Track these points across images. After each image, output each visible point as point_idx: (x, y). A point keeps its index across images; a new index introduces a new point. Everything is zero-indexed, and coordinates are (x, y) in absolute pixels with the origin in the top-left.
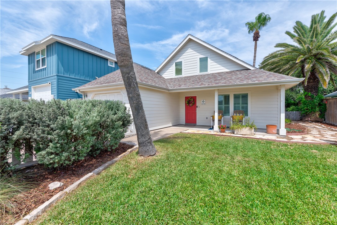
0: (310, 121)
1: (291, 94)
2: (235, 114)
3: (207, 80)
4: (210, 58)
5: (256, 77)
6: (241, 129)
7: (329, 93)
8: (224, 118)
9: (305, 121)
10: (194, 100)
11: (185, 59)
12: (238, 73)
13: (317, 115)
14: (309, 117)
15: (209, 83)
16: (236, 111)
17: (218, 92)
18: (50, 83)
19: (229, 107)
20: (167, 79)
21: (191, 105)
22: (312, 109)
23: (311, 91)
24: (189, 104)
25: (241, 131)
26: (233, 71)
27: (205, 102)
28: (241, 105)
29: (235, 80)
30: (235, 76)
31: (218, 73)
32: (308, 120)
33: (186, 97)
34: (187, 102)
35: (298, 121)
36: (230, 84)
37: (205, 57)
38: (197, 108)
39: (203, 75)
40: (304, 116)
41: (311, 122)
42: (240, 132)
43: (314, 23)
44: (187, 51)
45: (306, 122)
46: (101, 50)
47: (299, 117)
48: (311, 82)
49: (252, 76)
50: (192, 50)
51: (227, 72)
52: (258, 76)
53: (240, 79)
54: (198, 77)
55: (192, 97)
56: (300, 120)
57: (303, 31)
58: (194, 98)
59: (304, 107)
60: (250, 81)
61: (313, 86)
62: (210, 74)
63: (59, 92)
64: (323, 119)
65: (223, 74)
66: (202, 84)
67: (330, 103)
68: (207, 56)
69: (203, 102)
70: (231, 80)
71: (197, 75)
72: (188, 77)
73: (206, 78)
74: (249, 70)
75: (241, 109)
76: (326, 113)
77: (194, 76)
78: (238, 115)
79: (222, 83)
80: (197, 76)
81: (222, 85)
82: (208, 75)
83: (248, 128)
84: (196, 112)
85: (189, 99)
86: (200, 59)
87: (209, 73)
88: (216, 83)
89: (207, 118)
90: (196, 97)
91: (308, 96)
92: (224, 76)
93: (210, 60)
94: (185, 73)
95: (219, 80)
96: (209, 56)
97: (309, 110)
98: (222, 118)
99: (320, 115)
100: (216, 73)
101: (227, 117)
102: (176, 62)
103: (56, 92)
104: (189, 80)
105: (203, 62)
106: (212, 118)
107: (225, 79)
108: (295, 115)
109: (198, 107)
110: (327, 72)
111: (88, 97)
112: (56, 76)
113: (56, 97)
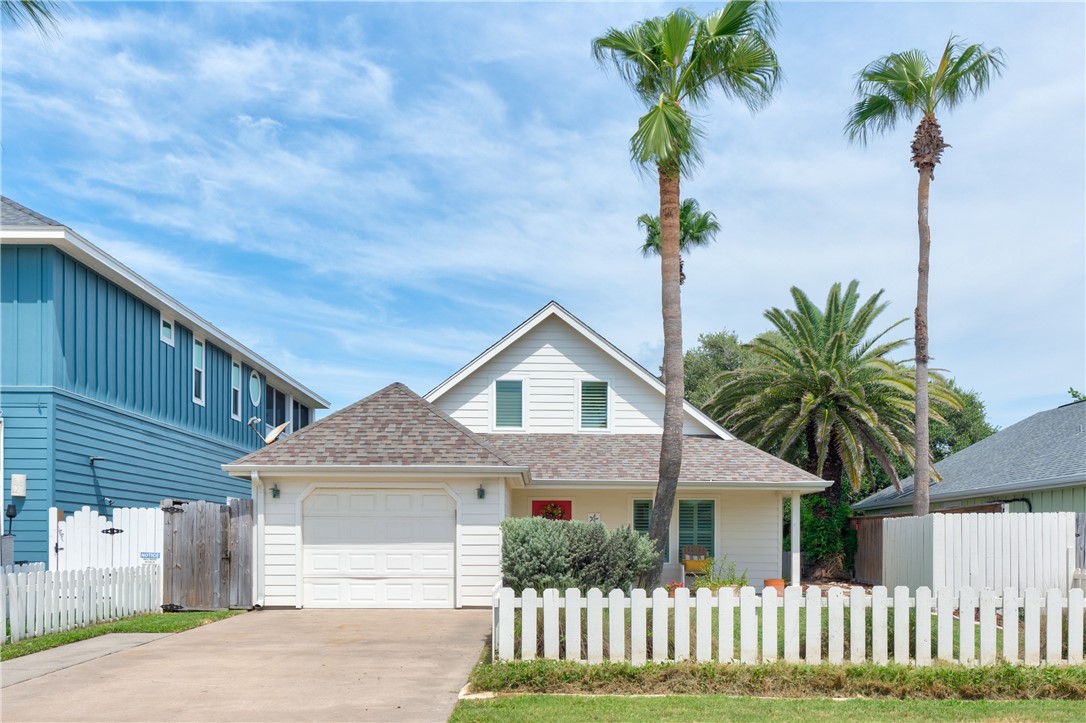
0: (825, 580)
3: (626, 461)
4: (615, 389)
5: (746, 467)
7: (860, 500)
9: (814, 581)
10: (563, 513)
11: (533, 375)
12: (696, 444)
13: (840, 560)
14: (823, 568)
22: (828, 544)
23: (826, 495)
28: (695, 532)
31: (641, 438)
32: (821, 576)
33: (534, 503)
37: (599, 380)
39: (595, 436)
40: (811, 566)
44: (540, 352)
50: (555, 352)
53: (715, 468)
55: (556, 504)
57: (811, 326)
58: (565, 507)
59: (813, 539)
62: (616, 436)
64: (851, 573)
67: (864, 529)
68: (603, 381)
71: (575, 434)
73: (615, 452)
74: (719, 441)
75: (695, 542)
76: (857, 557)
77: (565, 435)
80: (579, 436)
82: (613, 438)
85: (549, 508)
86: (584, 383)
87: (615, 433)
90: (570, 502)
91: (820, 508)
93: (614, 393)
94: (533, 423)
96: (612, 379)
97: (823, 547)
99: (845, 561)
100: (634, 437)
102: (499, 379)
103: (45, 464)
105: (595, 394)
110: (859, 450)
111: (281, 495)
112: (47, 395)
113: (48, 485)
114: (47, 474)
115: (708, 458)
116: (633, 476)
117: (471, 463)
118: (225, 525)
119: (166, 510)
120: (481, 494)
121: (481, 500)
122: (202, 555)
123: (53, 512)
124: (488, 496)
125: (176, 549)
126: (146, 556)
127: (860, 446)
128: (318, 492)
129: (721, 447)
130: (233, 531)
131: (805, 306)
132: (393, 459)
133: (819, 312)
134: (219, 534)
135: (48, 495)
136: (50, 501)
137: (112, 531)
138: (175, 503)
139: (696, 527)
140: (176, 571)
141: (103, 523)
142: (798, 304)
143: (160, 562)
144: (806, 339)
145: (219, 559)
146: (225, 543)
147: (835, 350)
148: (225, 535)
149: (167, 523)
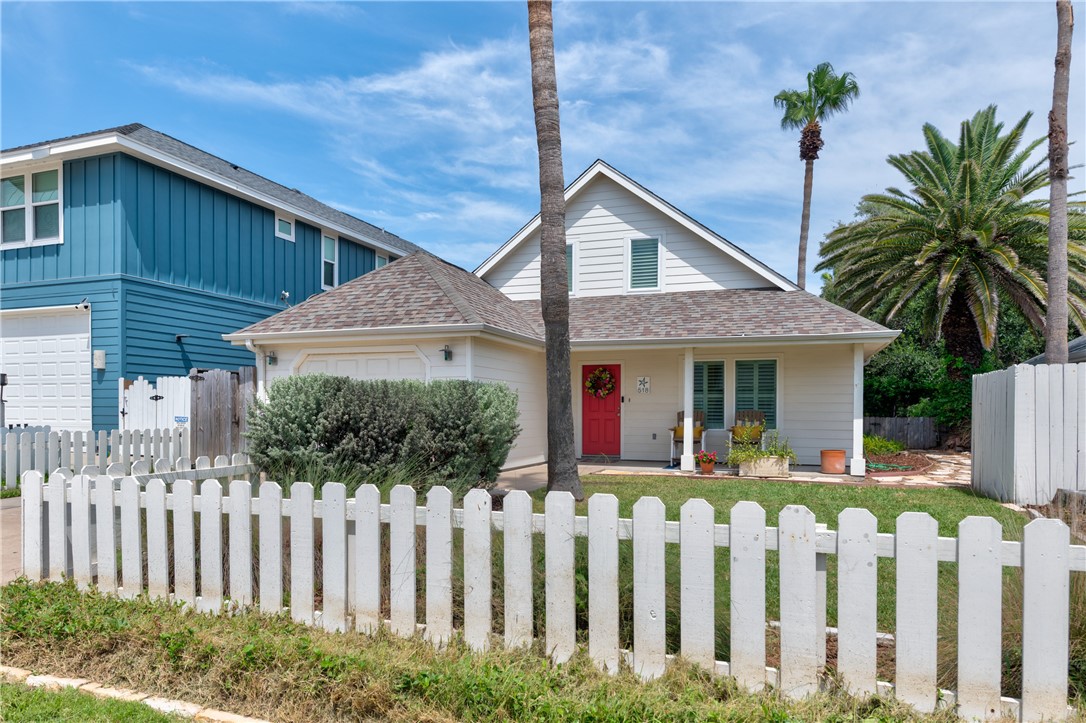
0: (958, 449)
1: (917, 359)
2: (739, 423)
3: (659, 319)
4: (667, 245)
6: (756, 462)
8: (706, 436)
9: (946, 450)
10: (612, 377)
11: (583, 238)
12: (748, 298)
14: (957, 435)
15: (669, 329)
16: (741, 414)
17: (694, 355)
18: (86, 307)
19: (721, 401)
20: (520, 302)
21: (602, 393)
23: (963, 354)
24: (596, 391)
25: (756, 468)
26: (734, 292)
27: (647, 386)
28: (756, 396)
29: (742, 323)
30: (740, 310)
31: (691, 295)
32: (954, 444)
33: (584, 367)
34: (588, 384)
35: (930, 448)
36: (729, 336)
37: (648, 237)
38: (622, 404)
39: (643, 296)
40: (946, 432)
41: (960, 449)
42: (753, 468)
43: (966, 143)
44: (591, 213)
45: (950, 451)
46: (236, 168)
47: (933, 437)
48: (963, 325)
49: (787, 314)
51: (717, 294)
52: (801, 315)
53: (756, 322)
54: (626, 302)
55: (605, 368)
56: (935, 444)
58: (614, 371)
59: (945, 403)
60: (779, 329)
61: (967, 336)
62: (666, 294)
63: (131, 342)
65: (706, 299)
66: (647, 331)
68: (654, 237)
69: (643, 382)
70: (729, 324)
71: (625, 294)
72: (593, 300)
73: (654, 310)
74: (779, 293)
75: (756, 407)
77: (613, 297)
78: (748, 424)
79: (706, 330)
80: (625, 297)
81: (708, 337)
82: (660, 297)
83: (773, 459)
84: (619, 417)
85: (597, 372)
86: (633, 242)
87: (663, 292)
88: (690, 331)
89: (654, 436)
90: (619, 366)
91: (957, 369)
92: (709, 308)
93: (665, 249)
94: (583, 286)
95: (697, 320)
96: (661, 235)
98: (704, 434)
100: (684, 294)
101: (715, 431)
103: (118, 341)
104: (601, 313)
105: (644, 254)
106: (672, 433)
107: (713, 318)
108: (921, 429)
109: (626, 400)
110: (992, 300)
111: (279, 363)
112: (116, 282)
113: (118, 358)
114: (118, 350)
115: (754, 311)
116: (657, 334)
117: (433, 322)
118: (234, 391)
119: (192, 378)
120: (448, 355)
121: (448, 362)
122: (218, 419)
123: (121, 380)
124: (457, 359)
125: (200, 414)
126: (179, 420)
127: (995, 295)
128: (310, 359)
129: (778, 299)
130: (241, 396)
131: (938, 145)
132: (364, 323)
133: (953, 145)
134: (229, 400)
135: (118, 367)
136: (120, 373)
137: (156, 398)
138: (199, 372)
139: (756, 391)
140: (200, 433)
141: (150, 391)
142: (930, 143)
143: (188, 425)
144: (933, 181)
145: (230, 423)
146: (234, 409)
147: (967, 188)
148: (234, 401)
149: (194, 390)
